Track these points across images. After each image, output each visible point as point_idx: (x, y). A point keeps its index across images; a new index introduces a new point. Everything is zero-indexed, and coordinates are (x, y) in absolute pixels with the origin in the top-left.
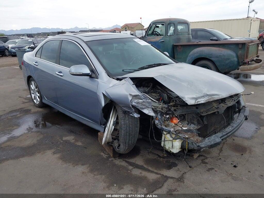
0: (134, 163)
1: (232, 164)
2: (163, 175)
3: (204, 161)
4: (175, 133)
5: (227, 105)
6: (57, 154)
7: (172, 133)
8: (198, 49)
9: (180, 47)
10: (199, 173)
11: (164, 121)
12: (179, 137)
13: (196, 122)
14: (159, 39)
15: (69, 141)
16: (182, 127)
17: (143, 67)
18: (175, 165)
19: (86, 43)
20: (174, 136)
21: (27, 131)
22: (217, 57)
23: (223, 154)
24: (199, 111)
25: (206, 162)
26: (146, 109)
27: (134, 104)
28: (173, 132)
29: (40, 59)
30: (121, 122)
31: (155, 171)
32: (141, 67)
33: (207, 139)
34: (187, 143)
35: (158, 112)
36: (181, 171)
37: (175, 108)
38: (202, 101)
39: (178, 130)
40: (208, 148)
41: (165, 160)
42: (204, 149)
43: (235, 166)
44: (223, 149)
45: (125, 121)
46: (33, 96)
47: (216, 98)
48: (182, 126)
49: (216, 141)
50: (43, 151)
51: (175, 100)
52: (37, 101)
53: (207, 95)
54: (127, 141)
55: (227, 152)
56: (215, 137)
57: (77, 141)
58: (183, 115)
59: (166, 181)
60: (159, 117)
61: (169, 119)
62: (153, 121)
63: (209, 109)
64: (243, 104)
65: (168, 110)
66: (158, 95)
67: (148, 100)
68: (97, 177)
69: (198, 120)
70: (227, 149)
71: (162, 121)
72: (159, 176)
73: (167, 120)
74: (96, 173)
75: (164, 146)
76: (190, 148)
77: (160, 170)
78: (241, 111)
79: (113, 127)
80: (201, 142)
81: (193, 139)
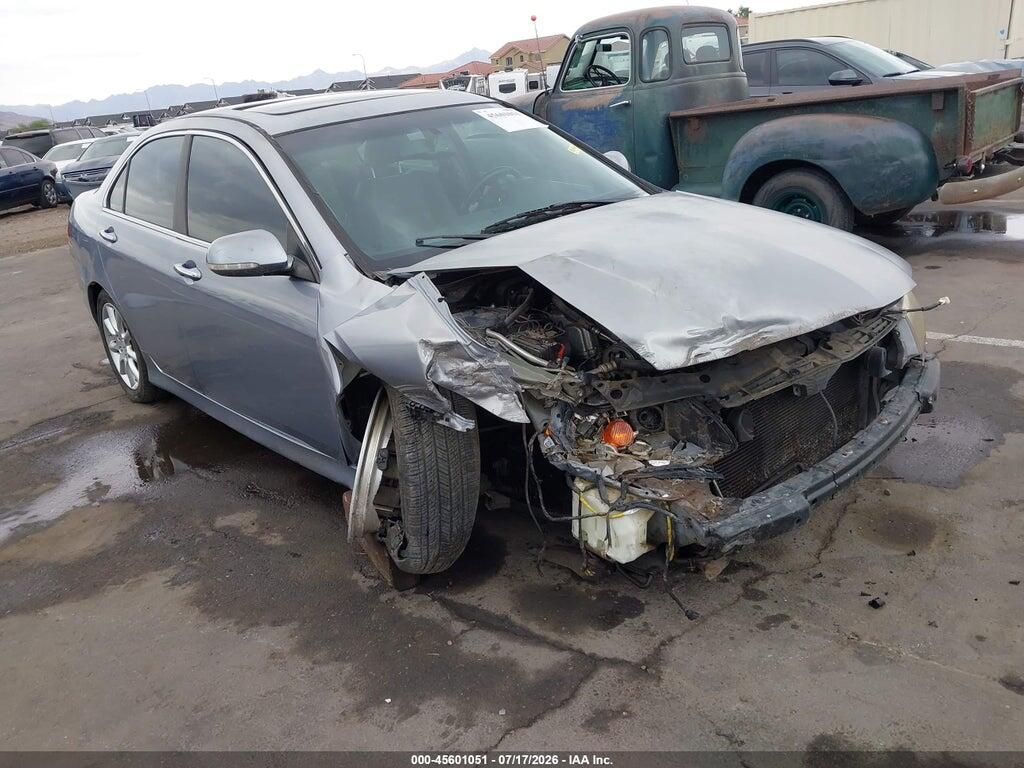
0: (474, 609)
1: (863, 594)
2: (581, 652)
3: (756, 586)
4: (619, 484)
5: (835, 357)
6: (184, 586)
7: (608, 485)
8: (765, 125)
9: (695, 123)
10: (727, 637)
11: (577, 438)
12: (635, 498)
13: (704, 436)
14: (612, 96)
15: (237, 530)
16: (646, 458)
17: (505, 222)
18: (634, 608)
19: (276, 141)
20: (613, 497)
21: (86, 499)
22: (844, 153)
23: (833, 554)
24: (713, 392)
25: (761, 590)
26: (496, 397)
27: (443, 378)
28: (608, 480)
29: (122, 215)
30: (406, 453)
31: (553, 636)
32: (496, 225)
33: (748, 501)
34: (669, 521)
35: (550, 404)
36: (653, 635)
37: (616, 385)
38: (718, 350)
39: (631, 472)
40: (752, 541)
41: (598, 589)
42: (737, 542)
43: (874, 604)
44: (837, 534)
45: (419, 447)
46: (117, 358)
47: (777, 334)
48: (650, 454)
49: (785, 510)
50: (135, 576)
51: (620, 352)
52: (132, 378)
53: (740, 325)
54: (433, 525)
55: (854, 544)
56: (781, 492)
57: (266, 528)
58: (651, 410)
59: (587, 676)
60: (554, 425)
61: (598, 427)
62: (532, 441)
63: (756, 380)
64: (910, 346)
65: (589, 392)
66: (552, 334)
67: (496, 363)
68: (325, 669)
69: (713, 430)
70: (854, 533)
71: (568, 438)
72: (564, 656)
73: (591, 431)
74: (320, 655)
75: (580, 537)
76: (683, 542)
77: (573, 633)
78: (908, 376)
79: (379, 473)
80: (723, 514)
81: (688, 504)
